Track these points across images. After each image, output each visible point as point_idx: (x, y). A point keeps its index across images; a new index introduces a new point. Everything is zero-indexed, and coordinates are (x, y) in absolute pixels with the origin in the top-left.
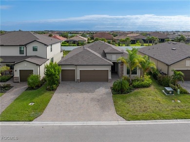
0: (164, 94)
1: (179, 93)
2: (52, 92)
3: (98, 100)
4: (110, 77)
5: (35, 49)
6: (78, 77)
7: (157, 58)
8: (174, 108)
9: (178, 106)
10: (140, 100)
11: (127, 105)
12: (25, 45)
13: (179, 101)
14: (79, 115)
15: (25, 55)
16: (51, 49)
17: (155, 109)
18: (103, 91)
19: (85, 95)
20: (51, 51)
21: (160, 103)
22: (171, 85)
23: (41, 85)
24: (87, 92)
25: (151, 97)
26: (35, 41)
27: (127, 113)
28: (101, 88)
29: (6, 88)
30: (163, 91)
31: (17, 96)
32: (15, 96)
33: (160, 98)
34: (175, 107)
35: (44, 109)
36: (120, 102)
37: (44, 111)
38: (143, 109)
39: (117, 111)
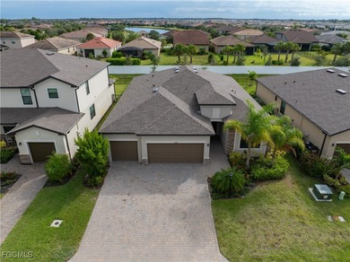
0: (313, 199)
1: (341, 197)
2: (94, 190)
3: (185, 216)
4: (206, 156)
5: (53, 94)
6: (144, 154)
7: (302, 112)
8: (332, 239)
9: (341, 234)
10: (266, 214)
11: (240, 229)
12: (32, 87)
13: (342, 219)
14: (147, 255)
15: (34, 105)
16: (88, 88)
17: (296, 242)
18: (193, 189)
19: (159, 199)
20: (88, 92)
21: (303, 223)
22: (326, 176)
23: (74, 171)
24: (161, 191)
25: (285, 207)
26: (50, 77)
27: (241, 252)
28: (189, 180)
29: (8, 181)
30: (311, 190)
31: (30, 201)
32: (24, 201)
33: (304, 209)
34: (334, 234)
35: (80, 238)
36: (227, 221)
37: (81, 244)
38: (272, 239)
39: (221, 244)
